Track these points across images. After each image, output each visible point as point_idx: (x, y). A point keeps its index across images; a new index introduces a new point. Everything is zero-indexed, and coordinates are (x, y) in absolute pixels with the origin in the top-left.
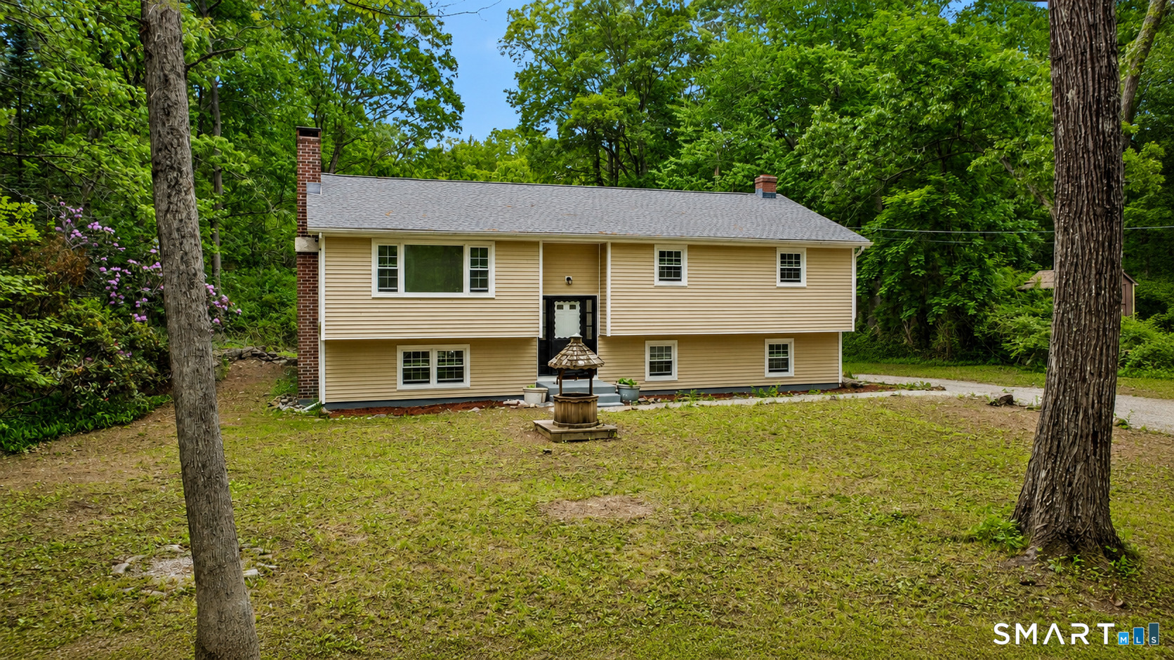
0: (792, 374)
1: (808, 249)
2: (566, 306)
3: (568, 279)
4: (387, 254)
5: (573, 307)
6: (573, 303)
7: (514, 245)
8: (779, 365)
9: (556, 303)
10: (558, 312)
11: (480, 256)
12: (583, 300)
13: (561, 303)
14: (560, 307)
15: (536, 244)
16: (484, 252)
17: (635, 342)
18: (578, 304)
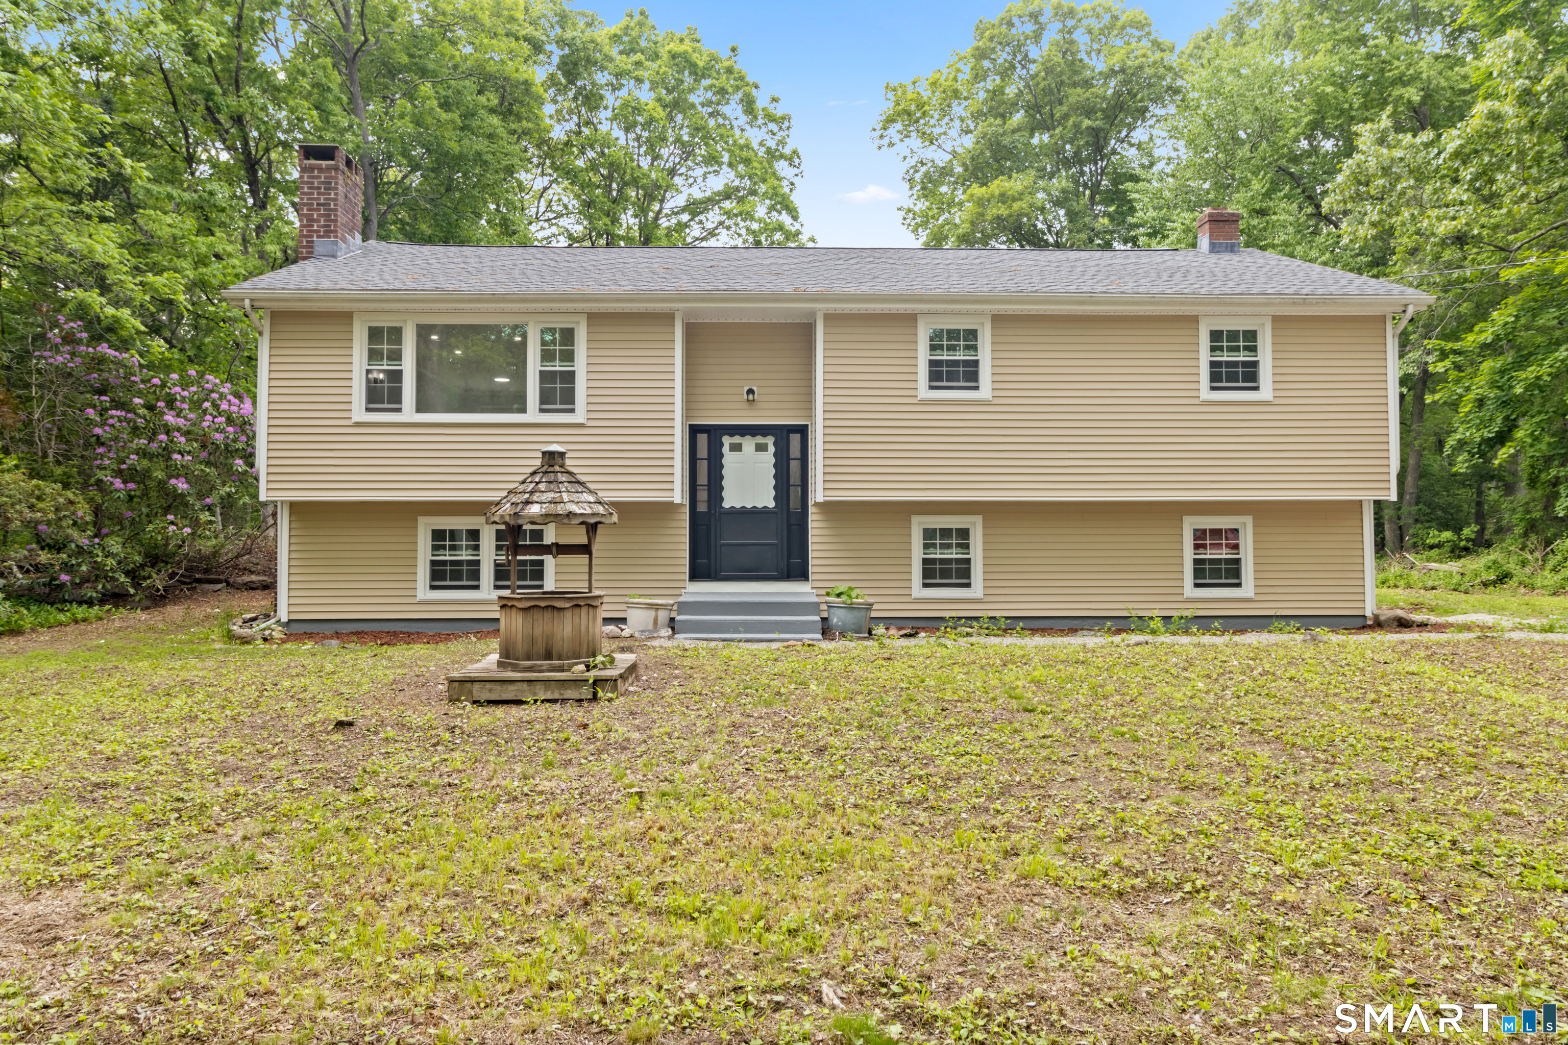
0: (1247, 593)
1: (1276, 320)
2: (748, 444)
3: (750, 391)
4: (384, 342)
5: (761, 448)
6: (760, 439)
7: (628, 322)
9: (727, 441)
10: (729, 459)
11: (559, 342)
12: (781, 434)
13: (737, 439)
14: (736, 448)
15: (667, 318)
16: (568, 335)
17: (889, 518)
18: (770, 441)
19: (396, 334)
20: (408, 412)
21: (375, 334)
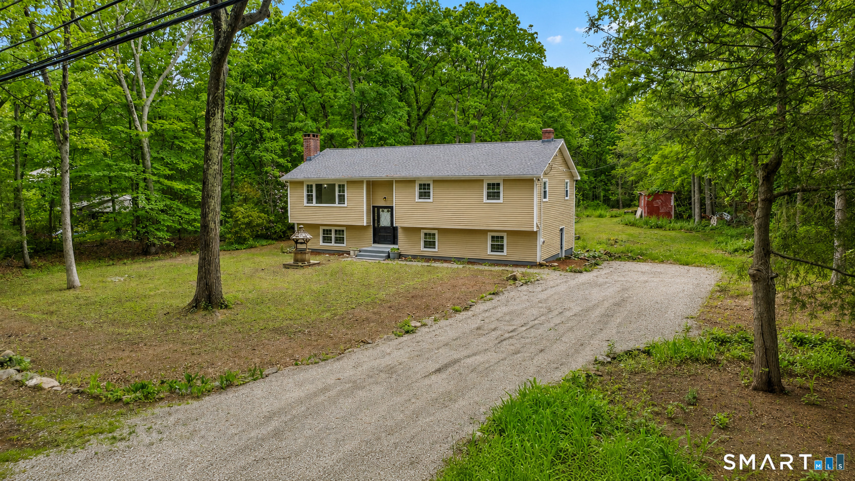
0: (505, 254)
1: (504, 180)
2: (385, 210)
3: (385, 198)
4: (310, 188)
6: (388, 209)
7: (355, 183)
8: (498, 248)
9: (381, 209)
10: (381, 214)
11: (342, 187)
13: (383, 209)
14: (383, 211)
15: (363, 182)
16: (344, 186)
17: (416, 230)
19: (312, 186)
20: (314, 204)
21: (308, 186)
